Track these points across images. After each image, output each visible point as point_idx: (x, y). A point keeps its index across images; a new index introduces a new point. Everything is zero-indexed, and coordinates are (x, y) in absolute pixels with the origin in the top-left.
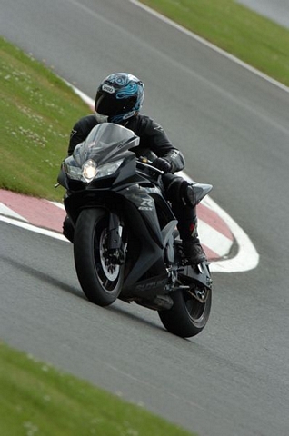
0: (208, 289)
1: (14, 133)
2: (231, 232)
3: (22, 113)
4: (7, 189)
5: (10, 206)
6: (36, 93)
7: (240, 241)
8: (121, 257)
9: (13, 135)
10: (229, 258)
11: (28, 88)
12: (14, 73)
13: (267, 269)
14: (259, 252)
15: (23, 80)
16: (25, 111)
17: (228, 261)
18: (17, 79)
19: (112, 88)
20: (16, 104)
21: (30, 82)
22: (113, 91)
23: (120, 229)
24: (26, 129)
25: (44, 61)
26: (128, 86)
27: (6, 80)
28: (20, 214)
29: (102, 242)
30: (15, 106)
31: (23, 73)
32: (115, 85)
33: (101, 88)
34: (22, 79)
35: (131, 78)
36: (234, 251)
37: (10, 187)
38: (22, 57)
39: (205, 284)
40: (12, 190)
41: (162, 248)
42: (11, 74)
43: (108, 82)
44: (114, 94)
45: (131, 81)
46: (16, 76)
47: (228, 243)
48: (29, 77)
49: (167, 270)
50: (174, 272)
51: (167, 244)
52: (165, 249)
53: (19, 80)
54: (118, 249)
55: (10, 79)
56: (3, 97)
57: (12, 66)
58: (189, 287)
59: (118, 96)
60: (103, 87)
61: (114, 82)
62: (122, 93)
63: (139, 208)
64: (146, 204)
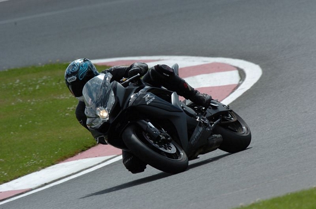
0: (230, 111)
1: (67, 114)
2: (231, 66)
3: (62, 100)
4: (89, 148)
5: (99, 156)
6: (61, 82)
7: (241, 67)
8: (167, 137)
9: (68, 116)
10: (243, 80)
12: (39, 81)
13: (269, 69)
14: (256, 63)
15: (48, 82)
16: (63, 97)
17: (244, 83)
18: (44, 84)
19: (73, 77)
20: (55, 97)
21: (52, 79)
22: (76, 78)
23: (150, 123)
24: (72, 106)
25: (50, 61)
26: (81, 68)
27: (38, 89)
28: (108, 155)
30: (56, 99)
31: (45, 78)
32: (73, 74)
34: (46, 81)
35: (78, 61)
36: (242, 74)
37: (91, 145)
38: (36, 69)
39: (226, 110)
40: (93, 146)
41: (182, 111)
42: (38, 84)
43: (68, 76)
44: (78, 78)
45: (80, 63)
46: (42, 82)
47: (235, 73)
48: (49, 77)
49: (197, 120)
50: (203, 119)
51: (183, 107)
52: (184, 111)
53: (46, 83)
54: (160, 134)
55: (40, 87)
56: (44, 100)
57: (35, 79)
58: (219, 120)
59: (81, 78)
60: (68, 81)
61: (71, 72)
62: (81, 75)
63: (147, 104)
64: (148, 98)
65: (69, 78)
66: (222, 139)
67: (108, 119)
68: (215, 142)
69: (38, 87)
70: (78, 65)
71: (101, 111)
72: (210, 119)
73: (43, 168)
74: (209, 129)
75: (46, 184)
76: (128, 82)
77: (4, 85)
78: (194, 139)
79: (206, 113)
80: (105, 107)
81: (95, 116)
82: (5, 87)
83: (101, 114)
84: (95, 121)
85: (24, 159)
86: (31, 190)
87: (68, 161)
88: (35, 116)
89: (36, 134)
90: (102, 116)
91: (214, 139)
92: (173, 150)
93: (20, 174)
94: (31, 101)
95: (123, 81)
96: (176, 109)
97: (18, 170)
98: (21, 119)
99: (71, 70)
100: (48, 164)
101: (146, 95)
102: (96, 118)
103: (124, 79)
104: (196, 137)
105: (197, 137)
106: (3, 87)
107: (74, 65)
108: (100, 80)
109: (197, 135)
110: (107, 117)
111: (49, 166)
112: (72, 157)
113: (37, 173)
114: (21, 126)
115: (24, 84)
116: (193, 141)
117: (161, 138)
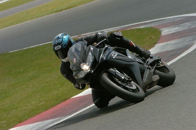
0: (161, 59)
8: (129, 79)
19: (59, 46)
22: (61, 47)
23: (117, 71)
26: (64, 40)
32: (59, 44)
51: (135, 59)
59: (64, 46)
60: (55, 49)
61: (57, 43)
62: (64, 44)
64: (114, 54)
65: (56, 47)
66: (159, 78)
67: (89, 70)
68: (156, 80)
70: (61, 38)
71: (84, 66)
78: (145, 79)
79: (148, 61)
80: (86, 63)
83: (84, 68)
84: (80, 73)
91: (155, 78)
92: (134, 87)
95: (95, 45)
96: (131, 60)
99: (57, 41)
101: (112, 53)
102: (80, 71)
103: (95, 43)
104: (146, 78)
109: (147, 76)
117: (126, 79)
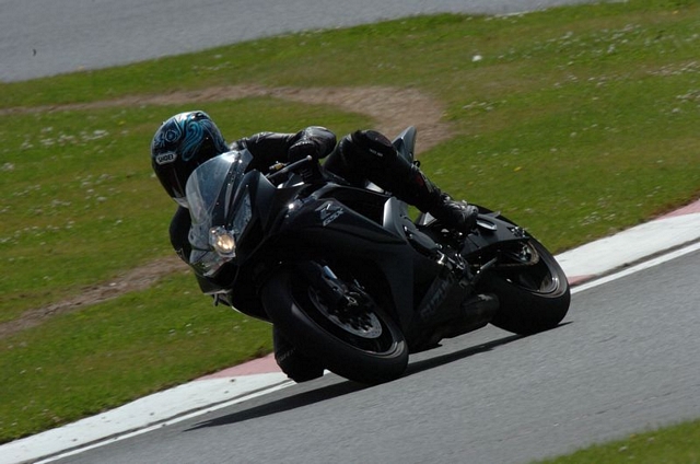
0: (525, 240)
1: (676, 110)
3: (665, 77)
8: (362, 301)
11: (648, 42)
12: (616, 36)
15: (634, 37)
18: (625, 41)
19: (169, 153)
20: (649, 72)
21: (644, 31)
22: (175, 156)
23: (327, 269)
26: (188, 134)
27: (614, 54)
29: (323, 309)
30: (650, 76)
31: (628, 28)
32: (170, 146)
33: (155, 165)
34: (631, 36)
35: (182, 117)
38: (609, 9)
39: (515, 238)
41: (404, 243)
42: (613, 41)
43: (157, 150)
44: (179, 158)
45: (186, 123)
46: (622, 38)
48: (638, 26)
49: (440, 262)
50: (454, 258)
51: (407, 233)
52: (410, 240)
53: (630, 40)
54: (348, 294)
55: (617, 47)
56: (627, 76)
57: (606, 31)
58: (494, 260)
59: (186, 157)
60: (158, 161)
61: (166, 142)
62: (186, 150)
63: (324, 224)
64: (328, 212)
65: (160, 156)
67: (234, 255)
69: (612, 48)
70: (183, 126)
71: (220, 238)
72: (473, 259)
73: (622, 230)
74: (465, 283)
75: (626, 266)
76: (287, 173)
77: (537, 42)
78: (428, 306)
79: (463, 246)
80: (229, 229)
81: (206, 247)
82: (539, 48)
83: (220, 243)
84: (207, 257)
85: (578, 208)
86: (594, 278)
87: (677, 215)
88: (604, 112)
89: (607, 154)
90: (221, 248)
91: (478, 306)
92: (373, 331)
93: (570, 242)
94: (597, 80)
95: (275, 170)
96: (390, 237)
97: (564, 233)
98: (574, 119)
100: (630, 222)
101: (323, 206)
102: (207, 251)
104: (432, 302)
105: (435, 302)
106: (535, 49)
107: (173, 126)
108: (225, 164)
109: (437, 296)
110: (231, 253)
111: (633, 225)
112: (686, 205)
113: (608, 239)
114: (573, 134)
115: (582, 40)
116: (425, 310)
117: (348, 301)
